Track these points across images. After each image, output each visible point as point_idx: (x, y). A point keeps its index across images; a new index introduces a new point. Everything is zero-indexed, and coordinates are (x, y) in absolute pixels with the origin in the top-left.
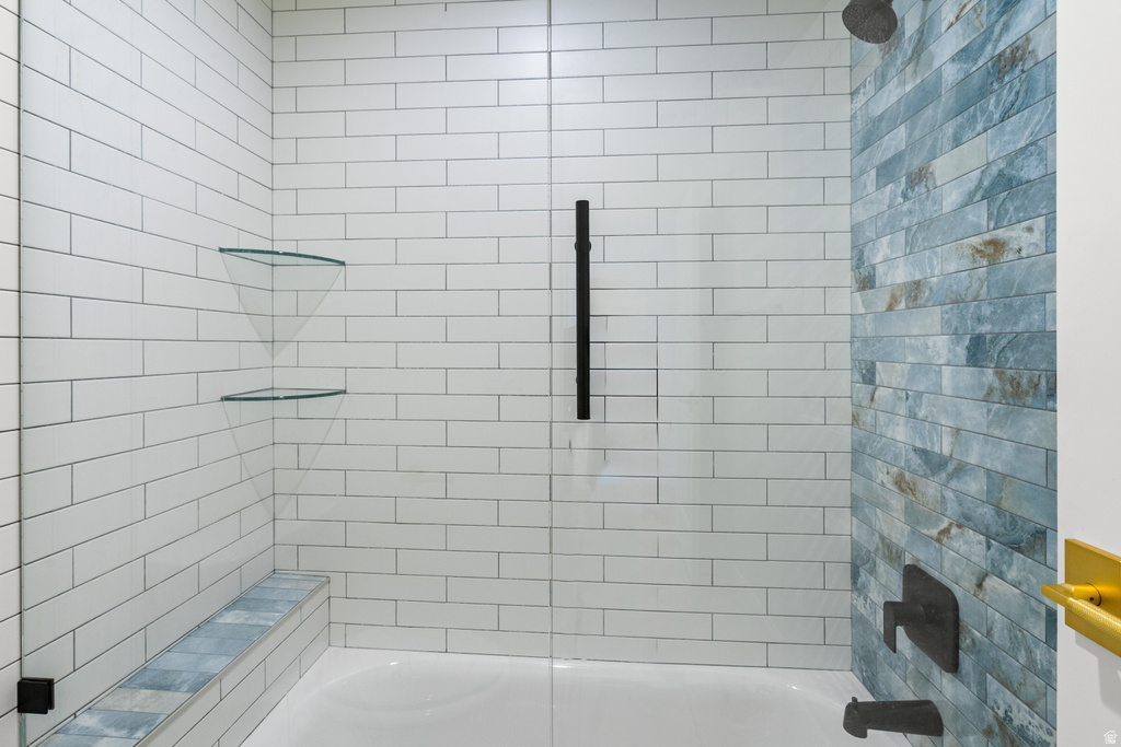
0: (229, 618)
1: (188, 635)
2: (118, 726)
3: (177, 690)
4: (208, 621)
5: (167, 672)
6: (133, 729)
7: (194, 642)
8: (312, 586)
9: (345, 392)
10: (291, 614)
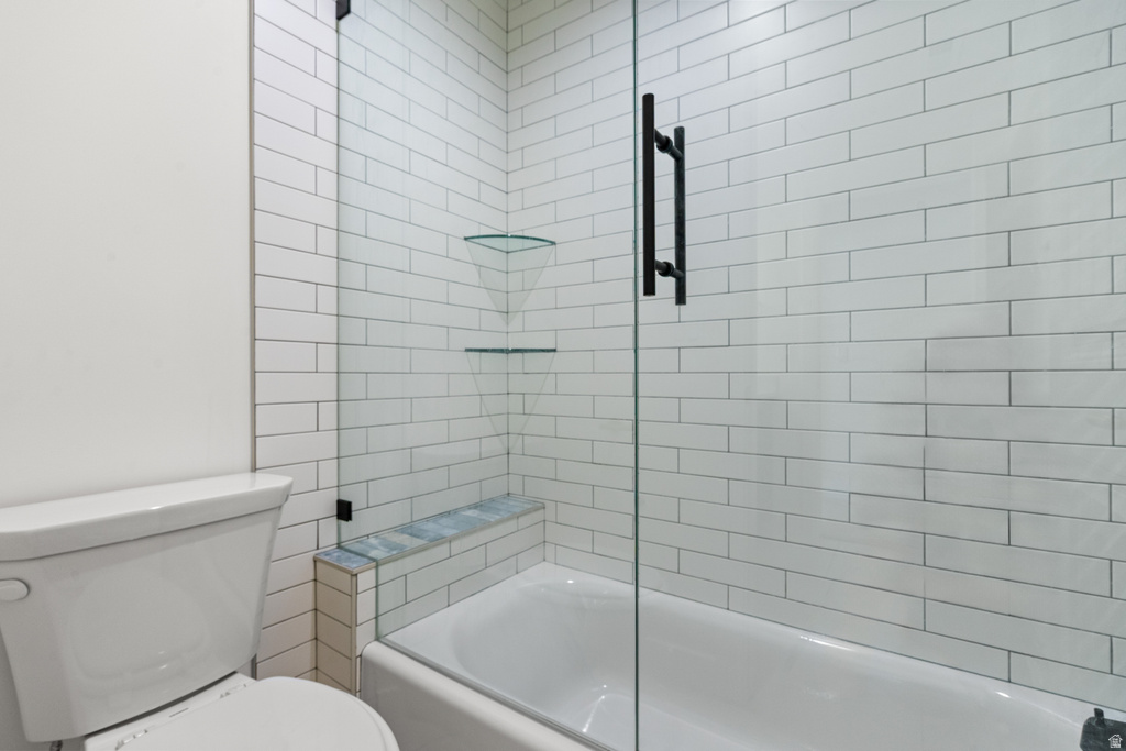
0: (470, 513)
1: (442, 515)
2: (386, 546)
3: (423, 538)
4: (456, 511)
5: (421, 530)
6: (392, 549)
7: (444, 521)
8: (530, 506)
9: (554, 350)
10: (509, 519)
